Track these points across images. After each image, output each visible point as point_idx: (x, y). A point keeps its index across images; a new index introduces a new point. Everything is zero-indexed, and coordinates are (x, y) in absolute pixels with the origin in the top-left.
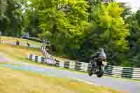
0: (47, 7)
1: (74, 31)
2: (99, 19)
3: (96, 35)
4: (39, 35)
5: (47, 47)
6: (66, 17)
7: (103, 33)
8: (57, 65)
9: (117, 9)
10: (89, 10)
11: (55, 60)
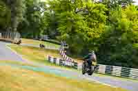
0: (66, 10)
1: (92, 33)
4: (58, 37)
6: (84, 20)
8: (75, 67)
11: (73, 62)
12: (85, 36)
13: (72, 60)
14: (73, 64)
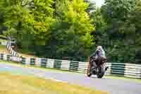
2: (63, 14)
3: (60, 31)
4: (4, 32)
5: (12, 44)
6: (31, 13)
7: (69, 28)
9: (82, 4)
10: (54, 6)
11: (21, 57)
12: (32, 30)
13: (20, 55)
14: (21, 59)
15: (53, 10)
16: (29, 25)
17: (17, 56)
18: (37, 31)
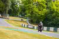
0: (29, 3)
1: (40, 13)
2: (51, 8)
3: (50, 15)
4: (25, 15)
6: (37, 7)
7: (53, 14)
8: (33, 28)
10: (47, 4)
11: (33, 26)
15: (46, 6)
16: (36, 12)
17: (31, 26)
18: (40, 15)
